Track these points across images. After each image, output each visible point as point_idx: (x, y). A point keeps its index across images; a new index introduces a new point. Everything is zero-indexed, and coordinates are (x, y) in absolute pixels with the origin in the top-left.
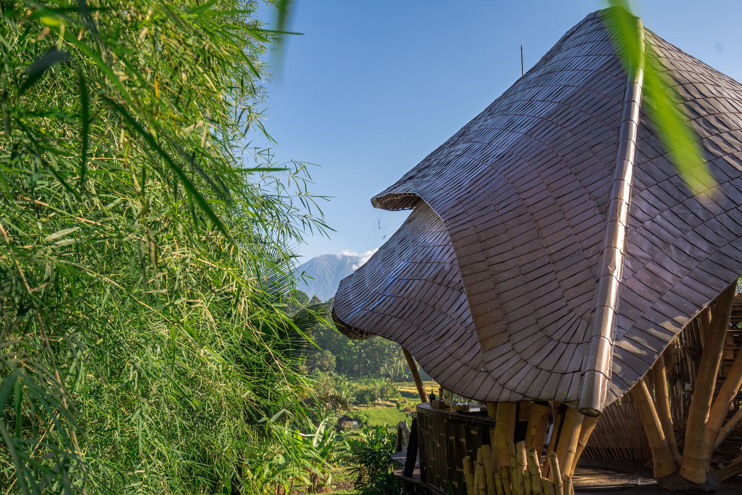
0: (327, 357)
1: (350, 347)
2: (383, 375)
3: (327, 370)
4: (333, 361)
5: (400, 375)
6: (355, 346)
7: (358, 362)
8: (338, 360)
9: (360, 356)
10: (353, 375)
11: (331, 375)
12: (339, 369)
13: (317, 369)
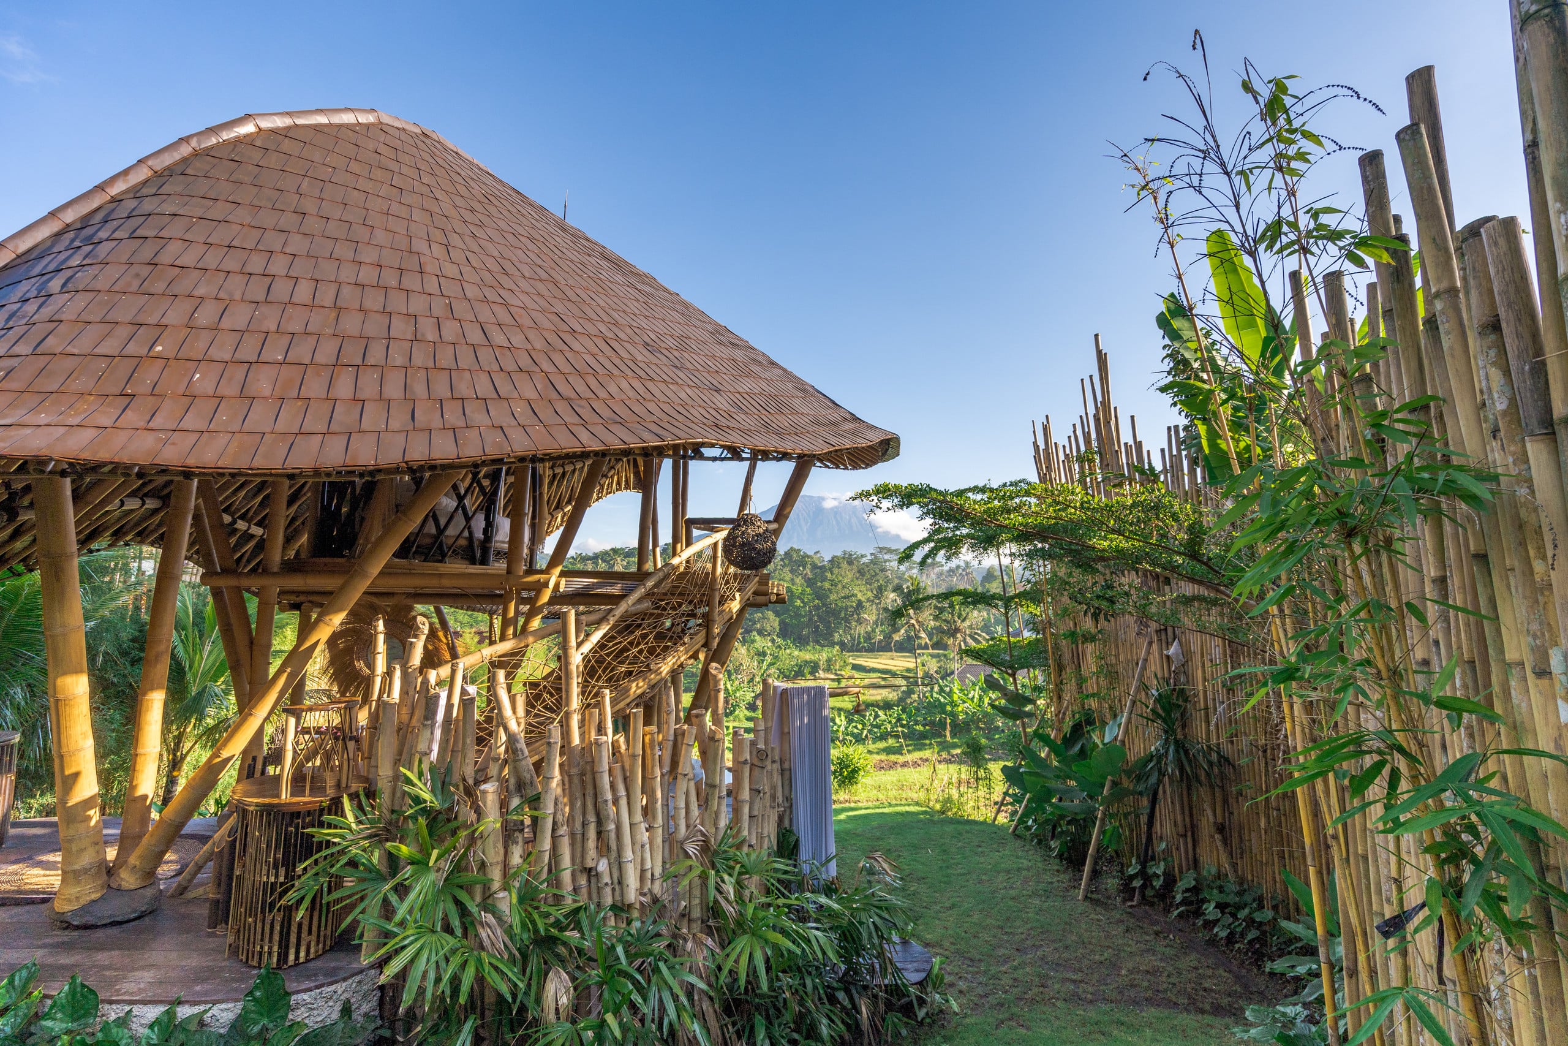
0: (768, 619)
1: (798, 608)
2: (837, 644)
3: (769, 634)
4: (776, 624)
5: (859, 643)
6: (804, 607)
7: (808, 626)
8: (782, 623)
9: (810, 620)
10: (801, 642)
11: (773, 641)
12: (784, 632)
13: (755, 633)
